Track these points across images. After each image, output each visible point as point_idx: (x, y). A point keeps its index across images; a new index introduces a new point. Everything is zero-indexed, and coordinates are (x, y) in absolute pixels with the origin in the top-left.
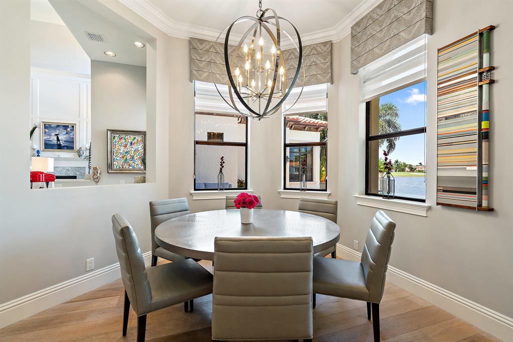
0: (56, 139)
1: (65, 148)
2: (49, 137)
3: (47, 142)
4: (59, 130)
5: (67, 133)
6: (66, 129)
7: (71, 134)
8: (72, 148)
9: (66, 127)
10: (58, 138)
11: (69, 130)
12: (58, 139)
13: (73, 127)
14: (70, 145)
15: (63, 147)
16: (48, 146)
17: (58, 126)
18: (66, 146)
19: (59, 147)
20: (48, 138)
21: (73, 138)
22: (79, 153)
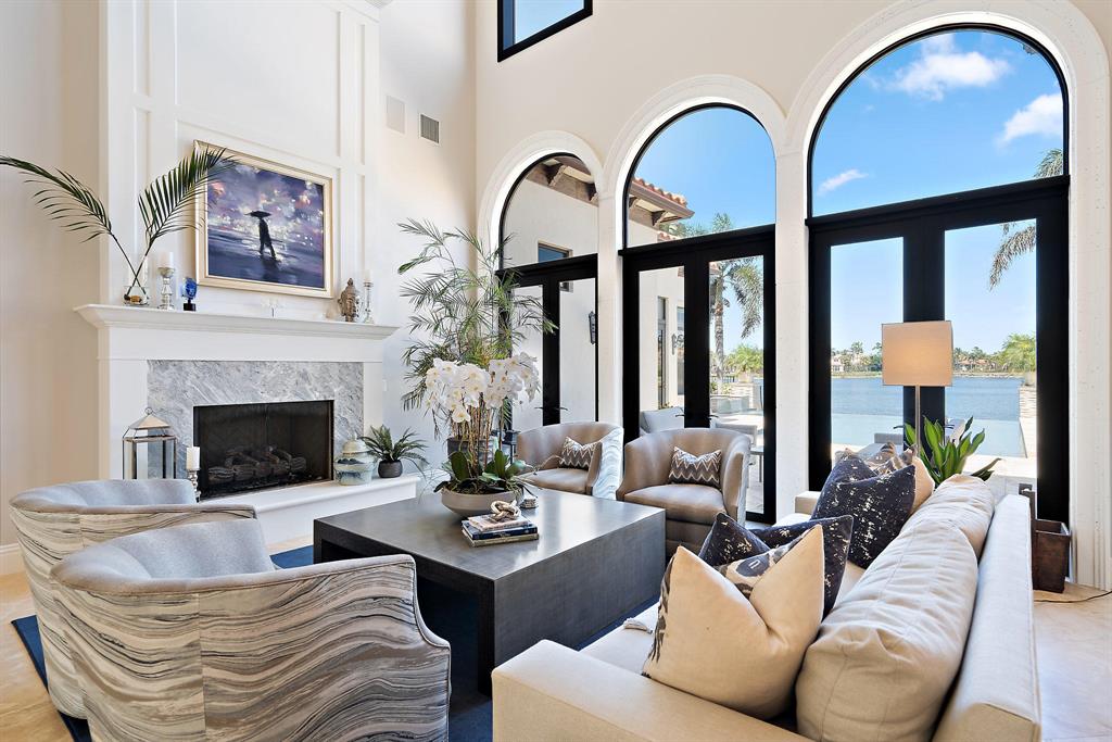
0: (256, 231)
1: (294, 278)
2: (227, 220)
3: (220, 243)
4: (270, 196)
5: (297, 214)
6: (294, 195)
7: (315, 220)
8: (319, 282)
9: (294, 185)
10: (264, 229)
11: (305, 198)
12: (265, 237)
13: (320, 188)
14: (311, 267)
16: (224, 261)
17: (264, 175)
19: (271, 271)
20: (222, 226)
21: (322, 237)
22: (347, 305)
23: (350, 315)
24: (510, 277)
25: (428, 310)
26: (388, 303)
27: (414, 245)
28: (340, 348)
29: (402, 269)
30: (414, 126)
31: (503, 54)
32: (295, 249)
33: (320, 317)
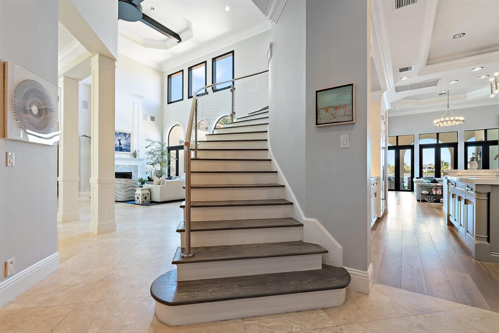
0: (118, 143)
4: (121, 136)
5: (126, 139)
6: (125, 136)
7: (129, 140)
8: (129, 151)
9: (125, 134)
10: (120, 142)
11: (127, 136)
12: (120, 144)
13: (130, 134)
14: (128, 148)
15: (123, 150)
17: (120, 133)
18: (125, 149)
19: (121, 149)
21: (130, 143)
22: (135, 155)
23: (135, 157)
24: (170, 149)
25: (150, 156)
26: (142, 154)
27: (148, 143)
28: (133, 163)
29: (146, 147)
30: (149, 119)
31: (168, 103)
32: (125, 145)
33: (130, 157)
